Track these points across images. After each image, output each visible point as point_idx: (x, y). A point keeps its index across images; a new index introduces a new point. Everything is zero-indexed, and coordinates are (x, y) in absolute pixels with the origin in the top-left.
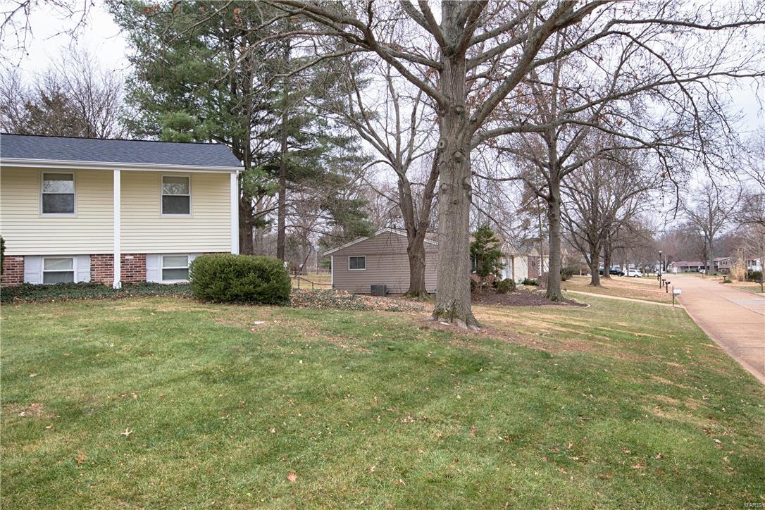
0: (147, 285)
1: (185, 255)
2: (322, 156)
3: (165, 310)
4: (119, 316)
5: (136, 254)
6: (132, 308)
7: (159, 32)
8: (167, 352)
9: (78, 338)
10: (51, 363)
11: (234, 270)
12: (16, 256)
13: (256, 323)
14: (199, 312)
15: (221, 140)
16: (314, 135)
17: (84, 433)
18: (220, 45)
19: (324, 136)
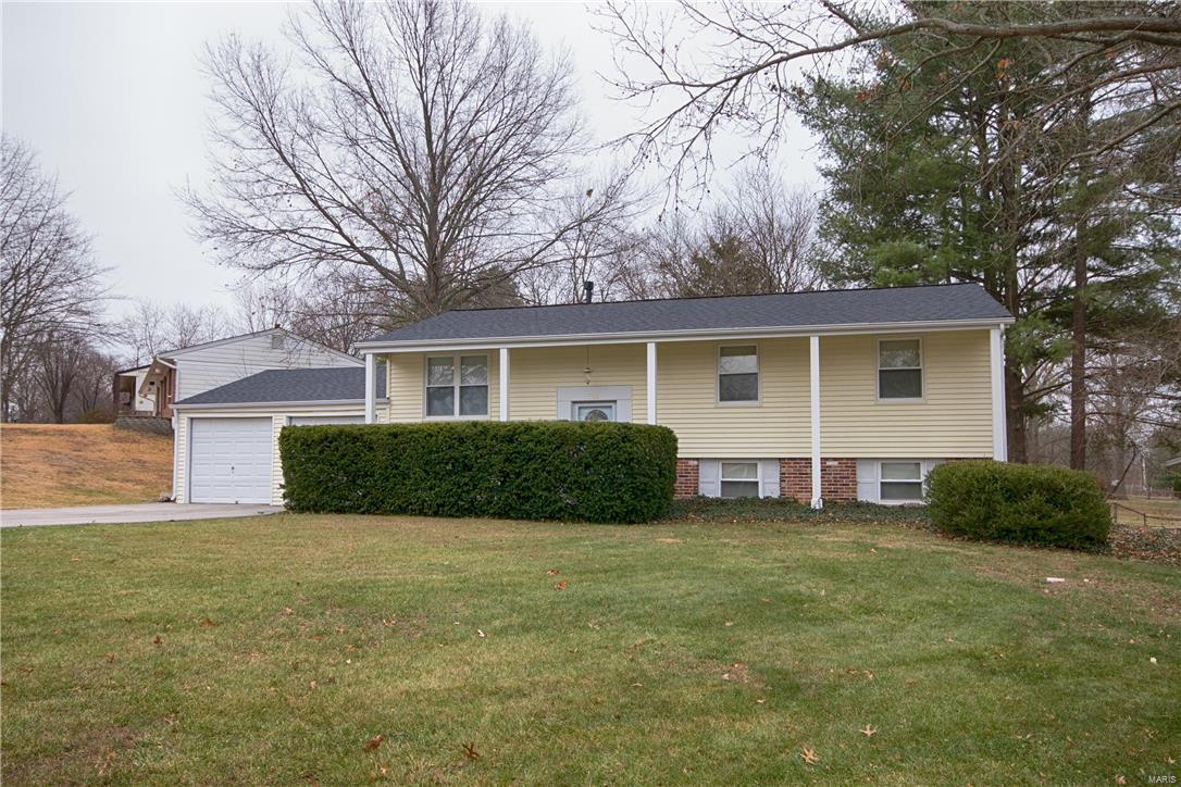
0: (859, 505)
1: (916, 463)
2: (1160, 287)
3: (890, 546)
4: (824, 549)
5: (842, 459)
6: (841, 539)
7: (866, 126)
8: (904, 612)
9: (776, 578)
10: (748, 610)
11: (1002, 488)
12: (690, 459)
13: (1049, 579)
14: (945, 553)
15: (965, 276)
16: (1142, 250)
17: (809, 719)
18: (961, 126)
19: (1164, 249)
